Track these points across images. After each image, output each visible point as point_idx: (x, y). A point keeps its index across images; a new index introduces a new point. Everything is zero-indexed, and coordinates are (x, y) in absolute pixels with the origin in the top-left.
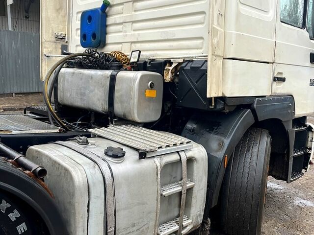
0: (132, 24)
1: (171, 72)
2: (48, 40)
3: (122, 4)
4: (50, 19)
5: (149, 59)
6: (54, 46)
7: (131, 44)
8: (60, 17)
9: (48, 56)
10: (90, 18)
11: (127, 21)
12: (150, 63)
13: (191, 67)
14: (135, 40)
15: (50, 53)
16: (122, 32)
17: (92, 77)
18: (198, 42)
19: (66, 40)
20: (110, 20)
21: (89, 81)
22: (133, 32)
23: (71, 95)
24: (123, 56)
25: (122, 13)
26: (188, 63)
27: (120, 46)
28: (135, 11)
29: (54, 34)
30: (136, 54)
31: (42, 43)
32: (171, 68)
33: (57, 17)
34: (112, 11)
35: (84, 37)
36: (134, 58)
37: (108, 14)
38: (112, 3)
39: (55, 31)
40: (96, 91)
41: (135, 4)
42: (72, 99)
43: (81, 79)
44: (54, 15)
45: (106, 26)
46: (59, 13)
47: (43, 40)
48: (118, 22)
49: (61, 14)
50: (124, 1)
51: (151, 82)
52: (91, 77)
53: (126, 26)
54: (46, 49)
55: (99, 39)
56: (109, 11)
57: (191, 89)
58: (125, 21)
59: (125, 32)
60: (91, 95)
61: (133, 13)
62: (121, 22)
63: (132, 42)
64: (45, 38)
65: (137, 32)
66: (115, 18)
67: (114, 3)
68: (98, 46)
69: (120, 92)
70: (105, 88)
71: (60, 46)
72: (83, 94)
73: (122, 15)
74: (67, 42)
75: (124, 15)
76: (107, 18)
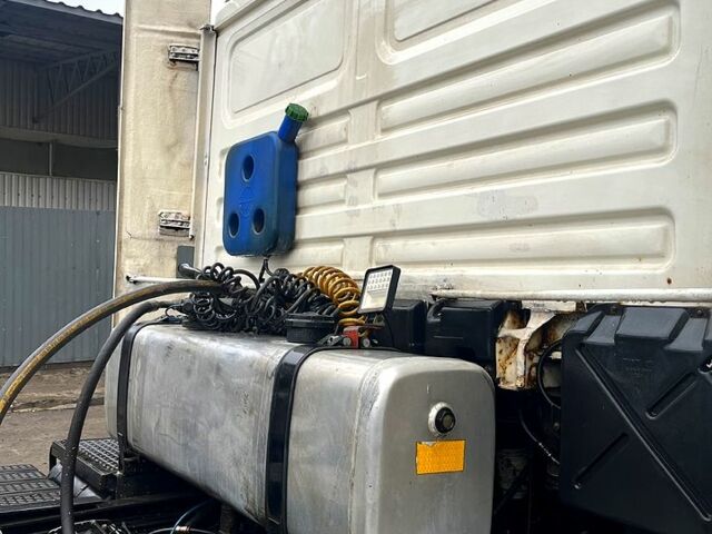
0: (376, 173)
1: (526, 351)
2: (139, 233)
3: (344, 112)
4: (147, 175)
5: (434, 297)
6: (155, 253)
7: (373, 242)
8: (175, 165)
9: (135, 282)
10: (249, 165)
11: (359, 165)
12: (438, 309)
13: (617, 338)
14: (386, 227)
15: (143, 271)
16: (342, 202)
17: (218, 370)
18: (646, 229)
19: (191, 233)
20: (309, 168)
21: (208, 381)
22: (378, 202)
23: (158, 424)
24: (346, 281)
25: (345, 142)
26: (601, 317)
27: (336, 248)
28: (385, 131)
29: (156, 216)
30: (381, 281)
31: (120, 243)
32: (524, 335)
33: (168, 166)
34: (315, 136)
35: (232, 222)
36: (374, 294)
37: (303, 150)
38: (313, 114)
39: (161, 207)
40: (229, 425)
41: (384, 108)
42: (162, 443)
43: (189, 372)
44: (159, 162)
45: (297, 187)
46: (174, 156)
47: (125, 235)
48: (331, 171)
49: (178, 159)
50: (350, 103)
51: (439, 406)
52: (217, 367)
53: (355, 184)
54: (132, 262)
55: (274, 226)
56: (305, 138)
57: (625, 435)
58: (353, 167)
59: (354, 201)
60: (213, 436)
61: (380, 138)
62: (341, 169)
63: (376, 236)
64: (129, 229)
65: (390, 202)
66: (323, 158)
67: (321, 113)
68: (271, 250)
69: (311, 448)
70: (257, 418)
71: (171, 251)
72: (190, 430)
73: (343, 149)
74: (193, 237)
75: (352, 147)
76: (300, 162)
